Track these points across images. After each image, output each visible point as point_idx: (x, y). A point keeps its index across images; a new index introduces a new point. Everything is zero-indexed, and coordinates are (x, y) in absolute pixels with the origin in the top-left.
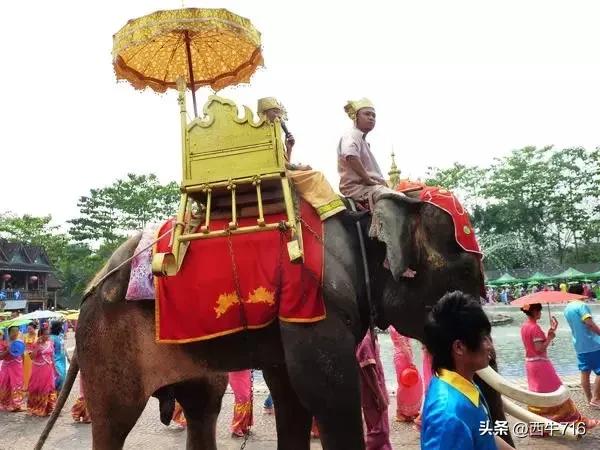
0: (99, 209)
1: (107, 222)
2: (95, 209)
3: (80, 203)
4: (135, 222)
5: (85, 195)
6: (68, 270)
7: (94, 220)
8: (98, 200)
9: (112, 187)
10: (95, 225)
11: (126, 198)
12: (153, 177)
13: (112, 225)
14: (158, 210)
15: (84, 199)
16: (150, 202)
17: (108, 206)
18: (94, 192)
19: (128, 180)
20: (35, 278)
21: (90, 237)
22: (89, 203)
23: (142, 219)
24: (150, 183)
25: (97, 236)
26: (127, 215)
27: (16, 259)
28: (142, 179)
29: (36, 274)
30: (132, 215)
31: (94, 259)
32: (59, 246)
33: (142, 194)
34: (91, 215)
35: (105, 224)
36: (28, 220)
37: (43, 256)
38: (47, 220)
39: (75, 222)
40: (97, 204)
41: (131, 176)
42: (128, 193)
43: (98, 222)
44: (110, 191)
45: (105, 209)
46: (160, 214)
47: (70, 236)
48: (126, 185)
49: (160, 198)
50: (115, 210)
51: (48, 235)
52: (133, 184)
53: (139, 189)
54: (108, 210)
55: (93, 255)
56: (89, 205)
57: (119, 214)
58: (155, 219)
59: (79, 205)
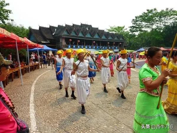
0: (138, 22)
1: (140, 26)
2: (137, 23)
3: (132, 21)
4: (149, 26)
6: (130, 42)
7: (136, 26)
8: (138, 20)
10: (137, 28)
11: (146, 18)
12: (155, 9)
13: (142, 27)
14: (157, 21)
15: (133, 20)
16: (154, 18)
17: (140, 21)
18: (136, 17)
19: (146, 12)
20: (121, 43)
21: (135, 31)
22: (135, 21)
23: (151, 25)
24: (154, 12)
25: (137, 31)
26: (146, 24)
27: (116, 39)
28: (152, 11)
29: (121, 42)
30: (148, 24)
31: (137, 38)
32: (127, 34)
33: (151, 16)
34: (135, 24)
35: (139, 27)
36: (119, 27)
37: (123, 38)
38: (123, 28)
39: (131, 27)
40: (137, 21)
41: (148, 10)
42: (147, 16)
43: (138, 26)
44: (141, 16)
45: (140, 22)
46: (157, 22)
47: (129, 31)
48: (146, 14)
49: (157, 17)
50: (143, 22)
51: (124, 31)
52: (148, 13)
53: (150, 14)
54: (141, 22)
55: (136, 37)
56: (135, 22)
58: (156, 24)
59: (132, 22)
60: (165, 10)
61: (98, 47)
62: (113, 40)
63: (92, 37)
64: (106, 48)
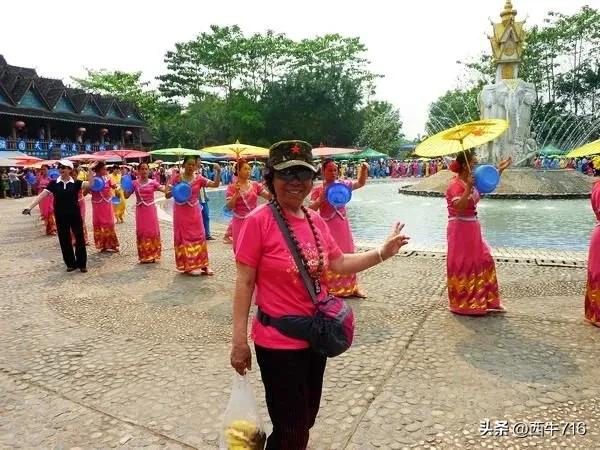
0: (185, 65)
1: (194, 78)
2: (181, 65)
3: (167, 58)
4: (220, 79)
5: (170, 50)
6: (162, 128)
7: (181, 76)
8: (184, 55)
9: (196, 41)
10: (183, 82)
11: (211, 53)
12: (236, 29)
13: (199, 82)
14: (243, 66)
15: (170, 54)
16: (234, 56)
17: (193, 62)
18: (179, 46)
19: (210, 33)
20: (129, 132)
21: (178, 94)
22: (176, 58)
23: (228, 76)
24: (234, 36)
25: (184, 94)
26: (213, 71)
27: (110, 115)
28: (226, 31)
29: (130, 129)
30: (218, 72)
31: (184, 116)
32: (151, 103)
33: (225, 49)
34: (178, 71)
35: (192, 81)
36: (119, 76)
37: (136, 112)
38: (136, 78)
39: (163, 78)
40: (183, 60)
41: (214, 28)
42: (213, 47)
43: (186, 78)
44: (194, 45)
45: (191, 64)
46: (244, 70)
47: (158, 93)
48: (210, 39)
49: (244, 53)
50: (201, 66)
51: (139, 91)
52: (218, 37)
53: (223, 43)
54: (194, 66)
55: (183, 112)
56: (174, 61)
57: (205, 70)
58: (240, 75)
59: (165, 61)
60: (264, 35)
61: (42, 145)
62: (100, 120)
63: (9, 106)
64: (74, 147)
